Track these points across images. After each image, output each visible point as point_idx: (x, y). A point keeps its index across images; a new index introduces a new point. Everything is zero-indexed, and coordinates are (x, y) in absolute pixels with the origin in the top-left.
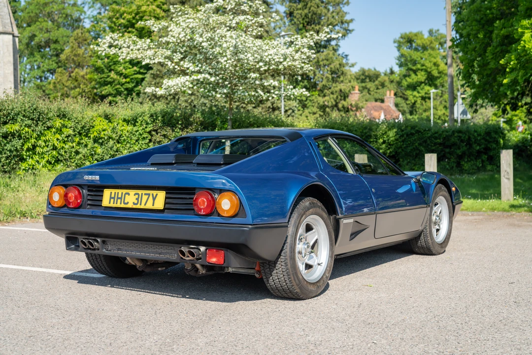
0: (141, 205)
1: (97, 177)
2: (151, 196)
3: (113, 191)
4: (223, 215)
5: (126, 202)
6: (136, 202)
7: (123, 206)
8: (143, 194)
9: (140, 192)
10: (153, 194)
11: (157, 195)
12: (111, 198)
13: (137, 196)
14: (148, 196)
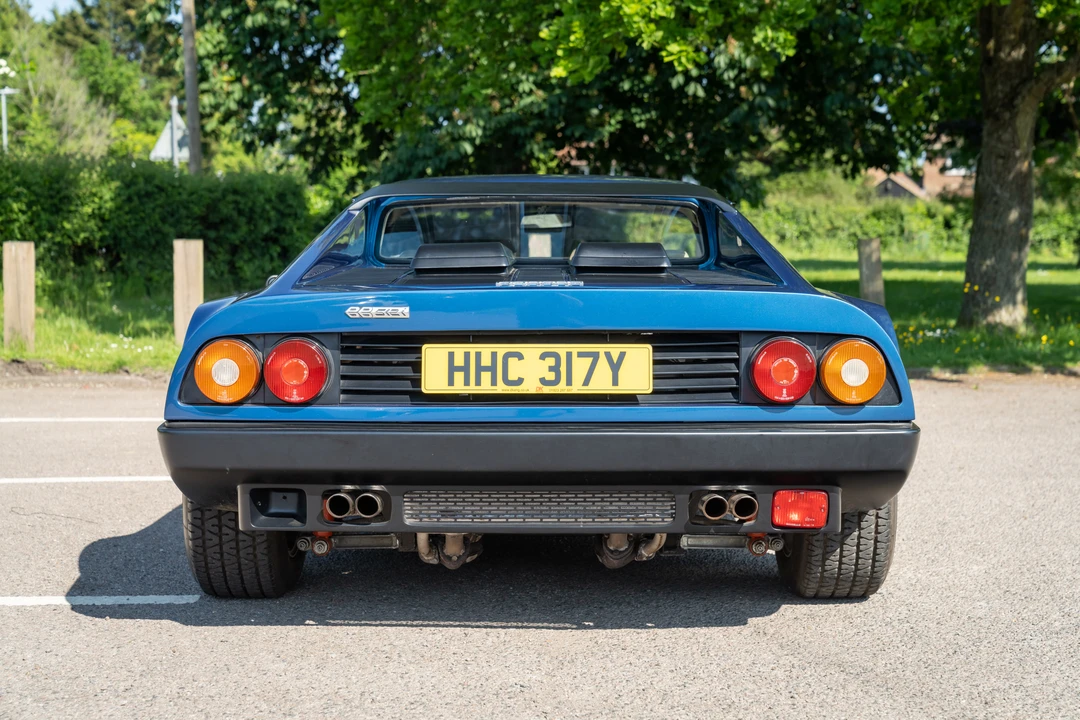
0: (569, 382)
1: (400, 309)
2: (603, 360)
3: (459, 350)
4: (847, 400)
5: (512, 377)
6: (551, 376)
7: (501, 388)
8: (574, 356)
9: (561, 349)
10: (608, 355)
11: (622, 355)
12: (454, 369)
13: (551, 361)
14: (590, 360)
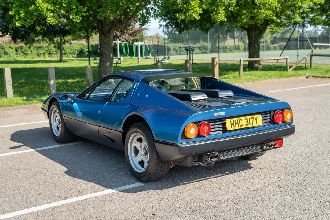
0: (250, 125)
2: (254, 119)
3: (232, 120)
6: (247, 124)
7: (240, 127)
8: (250, 118)
9: (248, 117)
10: (255, 117)
11: (257, 117)
12: (231, 124)
13: (247, 120)
14: (252, 119)
